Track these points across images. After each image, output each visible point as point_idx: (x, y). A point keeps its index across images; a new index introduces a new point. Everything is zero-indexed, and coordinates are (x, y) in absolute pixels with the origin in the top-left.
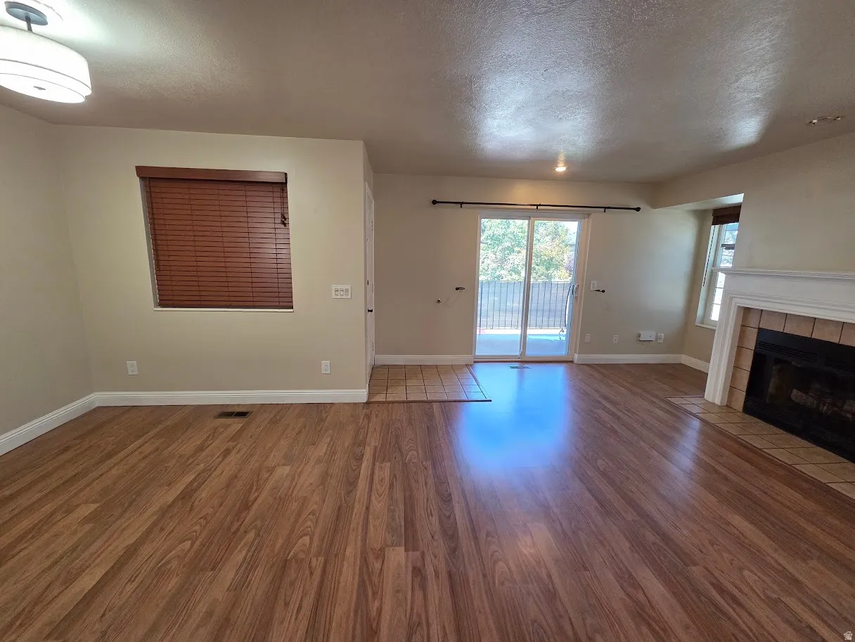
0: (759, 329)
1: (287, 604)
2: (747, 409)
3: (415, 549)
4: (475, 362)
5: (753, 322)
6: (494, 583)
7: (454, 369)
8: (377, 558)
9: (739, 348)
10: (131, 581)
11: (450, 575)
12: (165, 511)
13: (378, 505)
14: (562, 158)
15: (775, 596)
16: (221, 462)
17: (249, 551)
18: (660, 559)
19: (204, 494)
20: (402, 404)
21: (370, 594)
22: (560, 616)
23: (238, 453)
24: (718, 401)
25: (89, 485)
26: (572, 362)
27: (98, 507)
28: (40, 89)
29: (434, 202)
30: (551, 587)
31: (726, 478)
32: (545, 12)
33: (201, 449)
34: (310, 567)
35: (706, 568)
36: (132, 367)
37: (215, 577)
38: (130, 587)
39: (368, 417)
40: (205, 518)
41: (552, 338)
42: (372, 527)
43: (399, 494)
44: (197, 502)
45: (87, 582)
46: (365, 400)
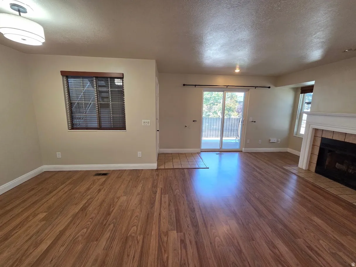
0: (322, 138)
1: (128, 256)
2: (317, 171)
3: (181, 232)
4: (201, 152)
5: (319, 135)
6: (215, 247)
7: (192, 154)
8: (165, 236)
9: (313, 146)
10: (62, 246)
11: (196, 242)
12: (75, 216)
13: (164, 213)
14: (238, 66)
15: (334, 251)
16: (97, 195)
17: (111, 233)
18: (284, 236)
19: (90, 209)
20: (172, 170)
21: (163, 251)
22: (244, 260)
23: (104, 191)
24: (304, 168)
25: (43, 204)
26: (242, 151)
27: (47, 215)
28: (24, 40)
29: (184, 85)
30: (239, 248)
31: (310, 201)
32: (237, 7)
33: (88, 189)
34: (137, 239)
35: (304, 240)
36: (59, 155)
37: (98, 244)
38: (62, 249)
39: (158, 175)
40: (92, 218)
41: (233, 141)
42: (162, 222)
43: (173, 209)
44: (88, 212)
45: (44, 247)
46: (156, 168)
